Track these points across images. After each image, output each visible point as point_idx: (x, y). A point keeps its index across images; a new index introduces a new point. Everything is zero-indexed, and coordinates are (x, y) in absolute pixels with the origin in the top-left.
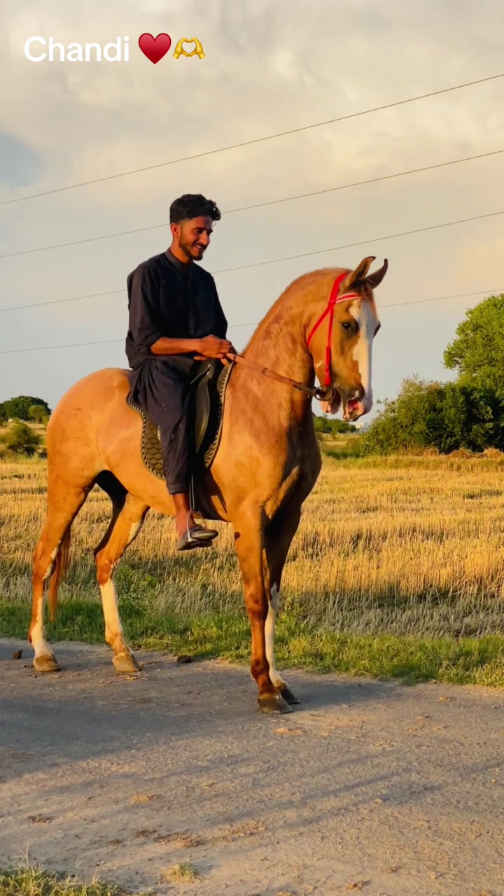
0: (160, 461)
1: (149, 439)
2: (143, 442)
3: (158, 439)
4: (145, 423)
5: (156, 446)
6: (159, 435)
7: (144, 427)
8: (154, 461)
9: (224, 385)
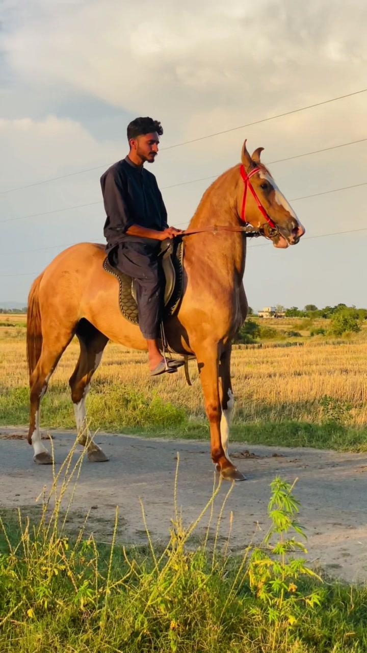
0: (134, 312)
1: (125, 296)
2: (121, 298)
3: (132, 296)
4: (121, 284)
5: (131, 301)
6: (132, 293)
7: (121, 287)
8: (129, 311)
9: (182, 259)
